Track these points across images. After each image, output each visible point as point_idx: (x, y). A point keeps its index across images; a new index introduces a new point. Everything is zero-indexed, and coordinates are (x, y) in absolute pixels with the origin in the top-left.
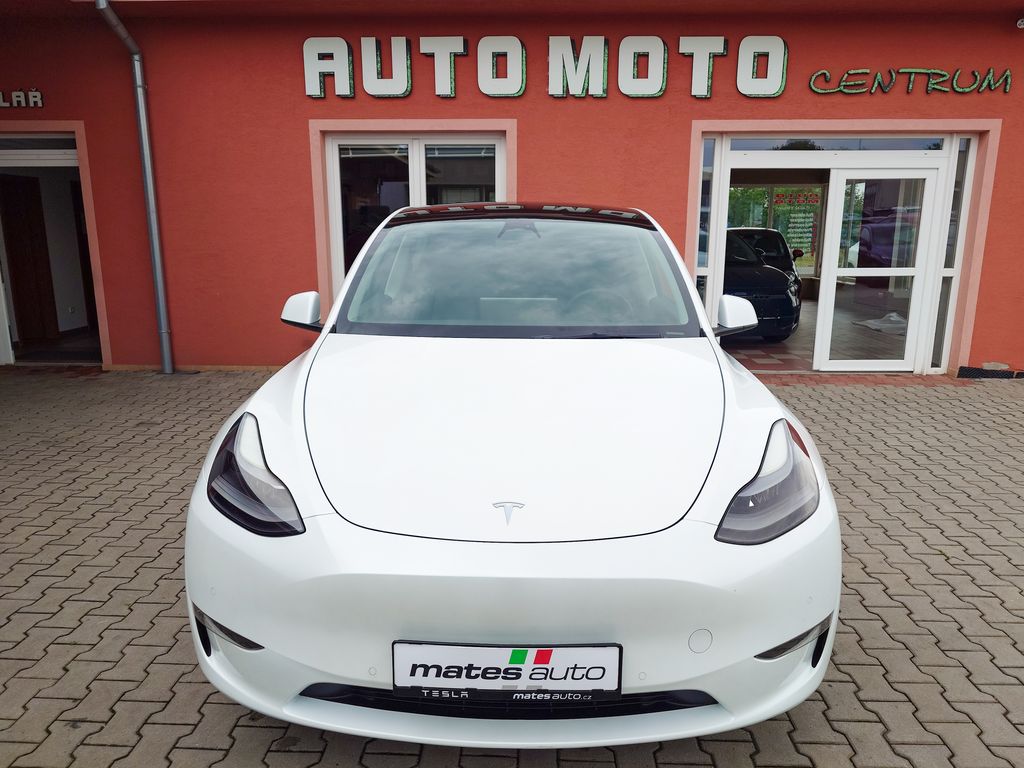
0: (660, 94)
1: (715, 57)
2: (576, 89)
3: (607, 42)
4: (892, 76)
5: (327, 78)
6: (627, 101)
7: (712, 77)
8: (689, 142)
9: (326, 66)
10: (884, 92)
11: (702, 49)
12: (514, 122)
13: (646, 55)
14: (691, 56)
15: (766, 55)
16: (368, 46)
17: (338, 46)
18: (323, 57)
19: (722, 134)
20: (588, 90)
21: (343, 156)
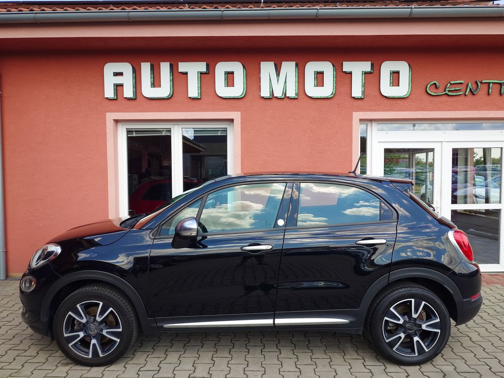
0: (332, 96)
1: (366, 73)
2: (278, 93)
3: (297, 65)
4: (478, 85)
5: (118, 87)
6: (311, 101)
7: (364, 85)
8: (351, 125)
9: (118, 80)
10: (473, 94)
11: (357, 69)
12: (239, 113)
13: (322, 73)
14: (351, 73)
15: (398, 73)
16: (146, 68)
17: (126, 68)
18: (117, 74)
19: (371, 120)
20: (285, 94)
21: (129, 136)
